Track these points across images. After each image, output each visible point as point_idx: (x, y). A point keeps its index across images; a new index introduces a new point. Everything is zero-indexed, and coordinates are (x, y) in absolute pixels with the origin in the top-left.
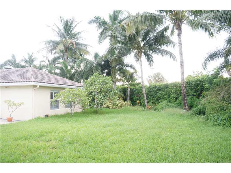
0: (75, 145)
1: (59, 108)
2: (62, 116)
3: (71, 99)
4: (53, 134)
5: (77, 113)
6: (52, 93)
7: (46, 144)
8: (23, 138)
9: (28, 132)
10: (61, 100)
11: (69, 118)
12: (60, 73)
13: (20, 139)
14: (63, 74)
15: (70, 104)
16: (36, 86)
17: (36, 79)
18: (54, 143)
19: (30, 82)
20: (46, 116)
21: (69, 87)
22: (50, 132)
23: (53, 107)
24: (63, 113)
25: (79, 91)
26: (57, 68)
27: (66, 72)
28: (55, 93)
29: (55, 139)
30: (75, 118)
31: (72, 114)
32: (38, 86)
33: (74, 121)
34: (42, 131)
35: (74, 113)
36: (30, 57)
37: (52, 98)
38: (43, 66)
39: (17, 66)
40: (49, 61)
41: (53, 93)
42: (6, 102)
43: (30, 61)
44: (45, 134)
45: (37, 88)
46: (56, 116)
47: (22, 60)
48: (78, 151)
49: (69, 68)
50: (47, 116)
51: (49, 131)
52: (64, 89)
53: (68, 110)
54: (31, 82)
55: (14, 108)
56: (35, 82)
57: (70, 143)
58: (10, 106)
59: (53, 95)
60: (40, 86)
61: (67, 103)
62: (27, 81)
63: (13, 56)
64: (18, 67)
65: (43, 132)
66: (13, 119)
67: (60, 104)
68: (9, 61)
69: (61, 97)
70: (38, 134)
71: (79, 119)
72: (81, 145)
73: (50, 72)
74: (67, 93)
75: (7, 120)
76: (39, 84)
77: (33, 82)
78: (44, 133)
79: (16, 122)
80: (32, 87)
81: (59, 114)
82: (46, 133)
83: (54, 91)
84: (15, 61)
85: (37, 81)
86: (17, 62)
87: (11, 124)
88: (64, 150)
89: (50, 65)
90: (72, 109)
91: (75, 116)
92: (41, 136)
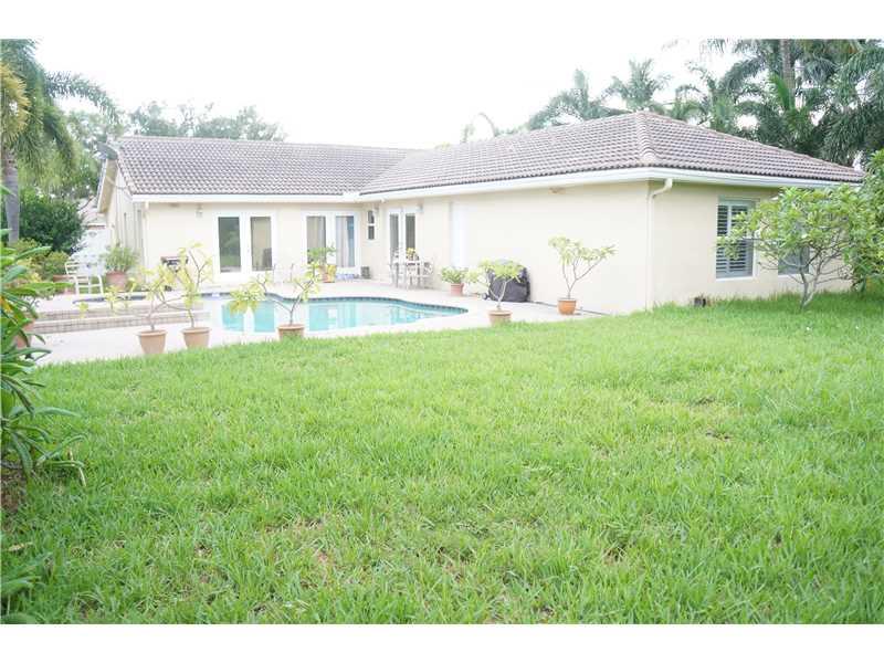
0: (814, 434)
1: (750, 273)
2: (761, 306)
3: (804, 236)
4: (722, 374)
5: (826, 294)
6: (722, 212)
7: (692, 414)
8: (606, 380)
9: (625, 356)
10: (762, 240)
11: (790, 316)
12: (759, 132)
13: (596, 381)
14: (772, 132)
15: (798, 256)
16: (661, 183)
17: (661, 156)
18: (722, 413)
19: (637, 166)
20: (697, 300)
21: (798, 186)
22: (709, 367)
23: (728, 266)
24: (766, 295)
25: (844, 200)
26: (747, 109)
27: (785, 123)
28: (736, 211)
29: (729, 399)
30: (821, 319)
31: (806, 297)
32: (669, 184)
33: (814, 327)
34: (678, 359)
35: (817, 297)
36: (641, 75)
37: (722, 230)
38: (690, 107)
39: (591, 111)
40: (711, 84)
41: (730, 211)
42: (554, 245)
43: (641, 91)
44: (689, 375)
45: (665, 189)
46: (739, 305)
47: (611, 91)
49: (799, 103)
50: (701, 302)
51: (706, 361)
52: (774, 191)
53: (791, 283)
54: (643, 166)
55: (583, 265)
56: (655, 166)
57: (791, 422)
58: (566, 257)
59: (730, 217)
60: (678, 184)
61: (788, 251)
62: (627, 163)
63: (580, 78)
64: (596, 115)
65: (683, 363)
66: (578, 306)
67: (758, 256)
68: (566, 99)
69: (762, 226)
70: (661, 370)
71: (838, 320)
72: (845, 440)
73: (718, 126)
74: (790, 207)
75: (557, 309)
76: (670, 176)
77: (650, 166)
78: (686, 368)
79: (589, 316)
80: (647, 186)
81: (752, 296)
82: (695, 368)
83: (733, 202)
84: (585, 95)
85: (665, 162)
86: (590, 100)
87: (571, 322)
89: (715, 99)
90: (808, 280)
91: (819, 309)
92: (675, 377)
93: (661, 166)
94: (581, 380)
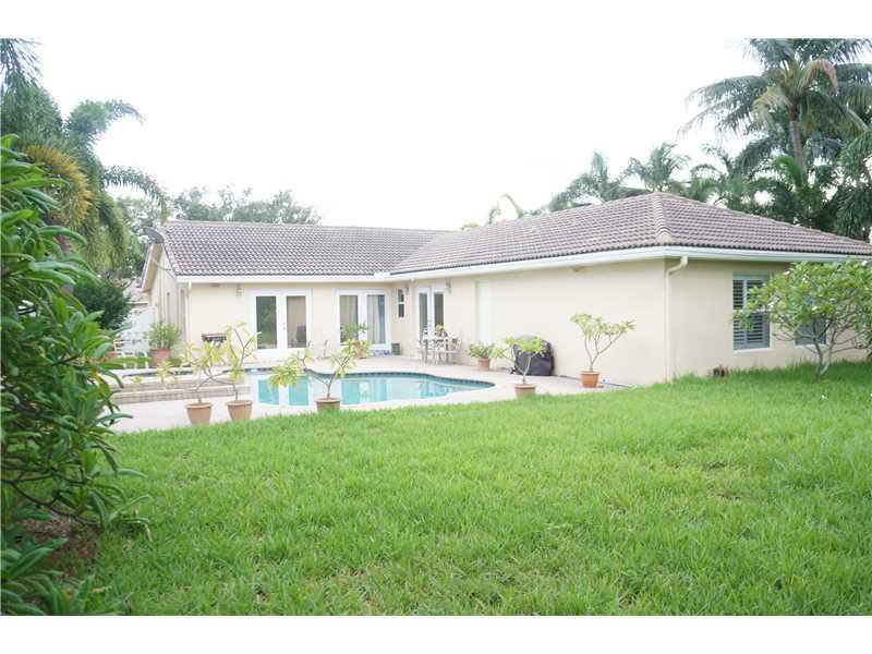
0: (820, 494)
1: (767, 345)
2: (779, 376)
3: (815, 308)
4: (736, 440)
5: (845, 364)
6: (738, 286)
7: (704, 476)
8: (625, 447)
9: (644, 425)
10: (776, 312)
11: (805, 385)
12: (774, 208)
13: (615, 447)
14: (785, 209)
15: (815, 327)
16: (677, 260)
17: (678, 234)
18: (734, 476)
19: (653, 245)
20: (716, 371)
21: (807, 260)
22: (723, 434)
23: (746, 337)
24: (784, 365)
25: (852, 274)
26: (763, 185)
27: (798, 198)
28: (750, 285)
29: (742, 463)
30: (837, 387)
31: (821, 367)
32: (685, 261)
33: (829, 395)
34: (693, 427)
35: (835, 366)
36: (659, 155)
37: (738, 303)
38: (709, 185)
39: (612, 192)
40: (728, 164)
41: (745, 285)
42: (577, 321)
43: (659, 170)
44: (705, 441)
45: (679, 267)
46: (758, 376)
47: (629, 172)
48: (831, 523)
49: (812, 179)
50: (720, 373)
51: (721, 428)
52: (786, 265)
53: (806, 353)
54: (658, 245)
55: (604, 339)
56: (670, 245)
57: (799, 483)
58: (588, 333)
59: (745, 292)
60: (692, 261)
61: (800, 322)
62: (643, 242)
63: (598, 161)
64: (615, 196)
65: (699, 431)
66: (600, 380)
67: (774, 328)
68: (587, 180)
69: (775, 300)
70: (677, 436)
71: (853, 389)
72: (849, 498)
73: (734, 204)
74: (800, 281)
75: (580, 383)
76: (685, 253)
77: (665, 245)
78: (701, 434)
79: (611, 388)
80: (663, 264)
81: (770, 366)
82: (710, 435)
83: (748, 276)
84: (604, 177)
85: (680, 240)
86: (610, 181)
87: (593, 395)
88: (769, 507)
89: (732, 177)
90: (822, 349)
91: (835, 378)
92: (690, 444)
93: (675, 244)
94: (603, 448)
